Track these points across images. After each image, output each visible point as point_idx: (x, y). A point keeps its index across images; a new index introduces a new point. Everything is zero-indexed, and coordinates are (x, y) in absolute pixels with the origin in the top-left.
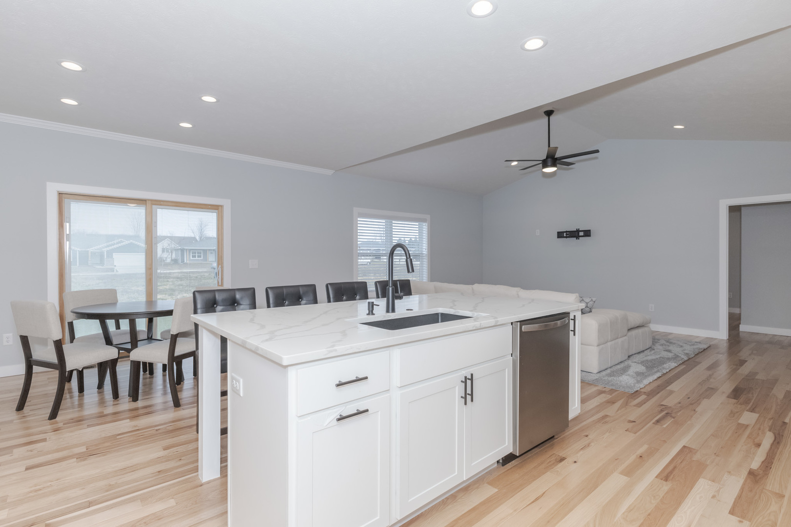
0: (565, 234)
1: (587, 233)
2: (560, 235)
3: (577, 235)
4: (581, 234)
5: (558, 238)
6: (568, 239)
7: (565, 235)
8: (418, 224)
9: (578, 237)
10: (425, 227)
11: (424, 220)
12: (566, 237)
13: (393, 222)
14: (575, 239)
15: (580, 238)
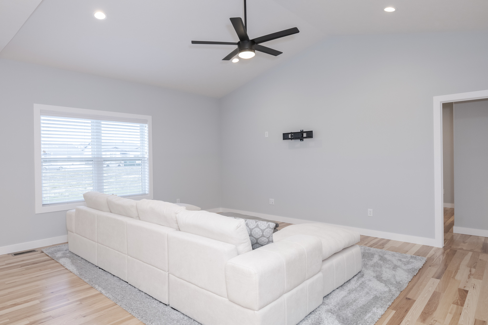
0: (290, 135)
1: (310, 134)
2: (286, 136)
3: (300, 136)
4: (305, 135)
5: (284, 139)
6: (293, 140)
7: (290, 137)
8: (139, 125)
9: (302, 139)
10: (146, 128)
11: (144, 121)
12: (291, 139)
13: (102, 122)
14: (299, 140)
15: (304, 139)
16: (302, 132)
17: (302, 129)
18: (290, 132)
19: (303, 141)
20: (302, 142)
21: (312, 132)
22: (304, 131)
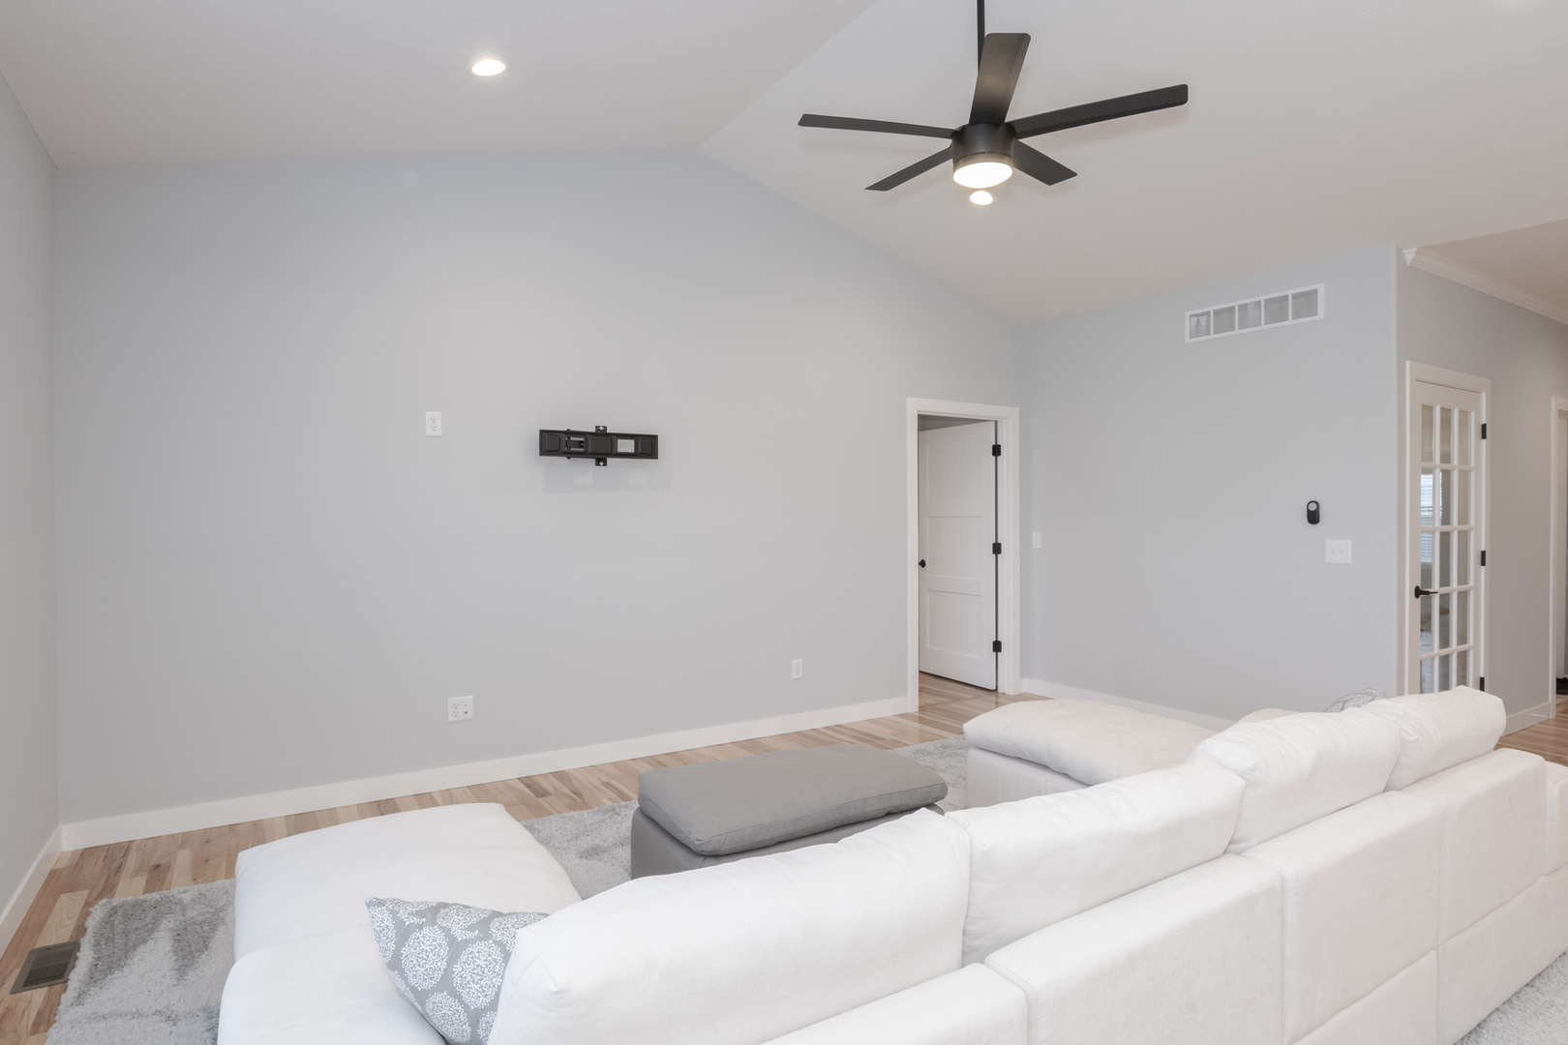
0: (563, 440)
2: (549, 443)
5: (543, 452)
7: (563, 447)
14: (593, 461)
15: (609, 460)
16: (601, 434)
17: (601, 424)
18: (565, 429)
19: (605, 464)
20: (601, 468)
21: (654, 438)
22: (608, 431)
